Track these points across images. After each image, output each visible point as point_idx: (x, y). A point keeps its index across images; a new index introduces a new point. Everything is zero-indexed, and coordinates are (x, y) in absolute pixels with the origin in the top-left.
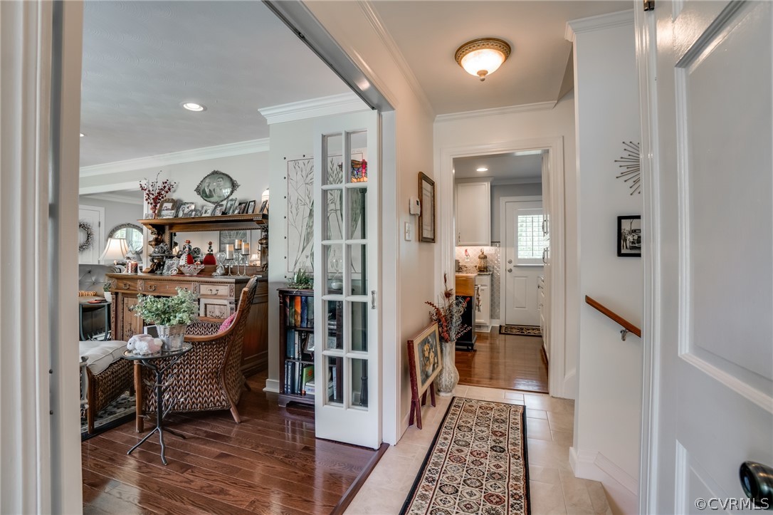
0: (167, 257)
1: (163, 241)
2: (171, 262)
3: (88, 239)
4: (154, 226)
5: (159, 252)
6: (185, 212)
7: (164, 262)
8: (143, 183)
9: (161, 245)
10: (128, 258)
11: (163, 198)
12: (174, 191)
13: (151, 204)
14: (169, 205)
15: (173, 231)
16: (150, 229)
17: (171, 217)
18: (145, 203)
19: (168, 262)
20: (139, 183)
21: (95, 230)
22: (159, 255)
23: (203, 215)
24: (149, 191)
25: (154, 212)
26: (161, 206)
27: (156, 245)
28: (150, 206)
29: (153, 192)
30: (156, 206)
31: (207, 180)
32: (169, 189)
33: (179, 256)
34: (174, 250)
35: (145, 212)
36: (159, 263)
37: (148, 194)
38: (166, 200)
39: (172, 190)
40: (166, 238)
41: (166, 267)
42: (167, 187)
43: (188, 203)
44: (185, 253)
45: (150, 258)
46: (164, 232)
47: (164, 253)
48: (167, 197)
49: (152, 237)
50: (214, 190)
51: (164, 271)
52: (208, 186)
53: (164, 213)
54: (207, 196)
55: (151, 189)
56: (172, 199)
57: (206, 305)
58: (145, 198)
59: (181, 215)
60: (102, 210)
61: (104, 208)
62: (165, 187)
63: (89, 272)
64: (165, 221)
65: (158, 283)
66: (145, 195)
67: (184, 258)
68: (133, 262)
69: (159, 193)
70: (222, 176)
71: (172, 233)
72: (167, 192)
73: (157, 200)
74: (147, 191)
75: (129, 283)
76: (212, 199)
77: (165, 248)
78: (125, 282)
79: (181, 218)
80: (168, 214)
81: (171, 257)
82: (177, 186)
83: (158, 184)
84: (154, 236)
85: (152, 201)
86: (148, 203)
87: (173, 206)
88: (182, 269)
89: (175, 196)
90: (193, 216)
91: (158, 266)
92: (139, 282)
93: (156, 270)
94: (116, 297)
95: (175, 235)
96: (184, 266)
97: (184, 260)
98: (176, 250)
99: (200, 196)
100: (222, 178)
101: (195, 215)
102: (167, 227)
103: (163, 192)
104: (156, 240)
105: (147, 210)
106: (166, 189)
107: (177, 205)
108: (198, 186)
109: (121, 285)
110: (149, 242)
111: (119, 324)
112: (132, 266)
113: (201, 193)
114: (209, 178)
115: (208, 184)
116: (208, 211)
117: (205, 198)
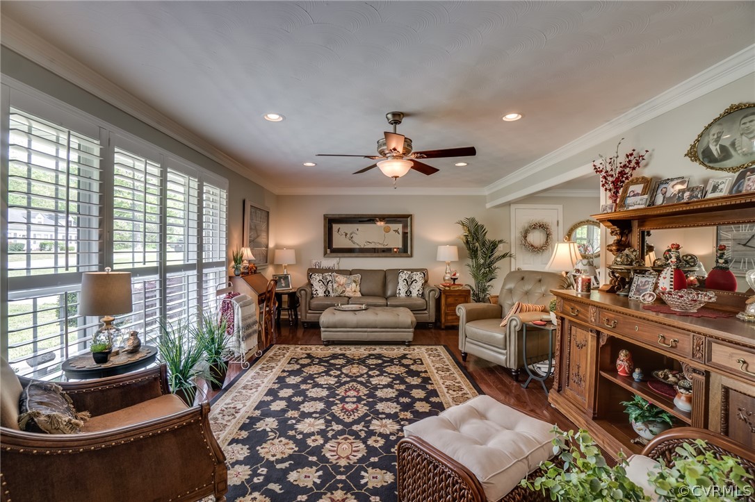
0: (636, 272)
1: (629, 245)
2: (644, 280)
3: (547, 239)
4: (614, 222)
5: (622, 263)
6: (668, 195)
7: (632, 279)
8: (597, 164)
9: (627, 251)
10: (578, 271)
11: (627, 178)
12: (646, 165)
13: (610, 190)
14: (638, 188)
15: (646, 229)
16: (608, 227)
17: (642, 206)
18: (602, 189)
19: (638, 280)
20: (592, 164)
21: (553, 229)
22: (623, 267)
23: (709, 196)
24: (607, 172)
25: (615, 200)
26: (625, 191)
27: (618, 250)
28: (609, 194)
29: (613, 173)
30: (618, 192)
31: (715, 130)
32: (638, 163)
33: (658, 270)
34: (647, 257)
35: (602, 202)
36: (623, 280)
37: (604, 177)
38: (632, 181)
39: (642, 163)
40: (635, 239)
41: (634, 287)
42: (635, 160)
43: (672, 180)
44: (668, 265)
45: (608, 271)
46: (630, 231)
47: (631, 264)
48: (635, 176)
49: (613, 239)
50: (733, 144)
51: (631, 294)
52: (717, 140)
53: (630, 201)
54: (716, 161)
55: (609, 169)
56: (643, 178)
57: (726, 388)
58: (601, 183)
59: (659, 200)
60: (560, 207)
61: (561, 206)
62: (630, 162)
63: (540, 281)
64: (633, 214)
65: (621, 317)
66: (601, 179)
67: (668, 276)
68: (584, 277)
69: (622, 173)
70: (751, 110)
71: (643, 233)
72: (634, 168)
73: (619, 182)
74: (603, 174)
75: (579, 308)
76: (728, 163)
77: (633, 257)
78: (573, 304)
79: (661, 207)
80: (636, 202)
81: (642, 272)
82: (651, 155)
83: (619, 160)
84: (615, 238)
85: (611, 186)
86: (606, 189)
87: (645, 188)
88: (665, 297)
89: (647, 172)
90: (685, 200)
91: (621, 284)
92: (592, 310)
93: (619, 289)
94: (562, 323)
95: (649, 234)
96: (670, 293)
97: (668, 279)
98: (650, 258)
99: (697, 164)
100: (753, 114)
101: (691, 197)
102: (635, 223)
103: (627, 170)
104: (618, 243)
105: (605, 199)
106: (633, 164)
107: (652, 186)
108: (693, 146)
109: (568, 308)
110: (609, 246)
111: (565, 362)
112: (582, 282)
113: (701, 157)
114: (720, 124)
115: (716, 136)
116: (720, 187)
117: (711, 165)
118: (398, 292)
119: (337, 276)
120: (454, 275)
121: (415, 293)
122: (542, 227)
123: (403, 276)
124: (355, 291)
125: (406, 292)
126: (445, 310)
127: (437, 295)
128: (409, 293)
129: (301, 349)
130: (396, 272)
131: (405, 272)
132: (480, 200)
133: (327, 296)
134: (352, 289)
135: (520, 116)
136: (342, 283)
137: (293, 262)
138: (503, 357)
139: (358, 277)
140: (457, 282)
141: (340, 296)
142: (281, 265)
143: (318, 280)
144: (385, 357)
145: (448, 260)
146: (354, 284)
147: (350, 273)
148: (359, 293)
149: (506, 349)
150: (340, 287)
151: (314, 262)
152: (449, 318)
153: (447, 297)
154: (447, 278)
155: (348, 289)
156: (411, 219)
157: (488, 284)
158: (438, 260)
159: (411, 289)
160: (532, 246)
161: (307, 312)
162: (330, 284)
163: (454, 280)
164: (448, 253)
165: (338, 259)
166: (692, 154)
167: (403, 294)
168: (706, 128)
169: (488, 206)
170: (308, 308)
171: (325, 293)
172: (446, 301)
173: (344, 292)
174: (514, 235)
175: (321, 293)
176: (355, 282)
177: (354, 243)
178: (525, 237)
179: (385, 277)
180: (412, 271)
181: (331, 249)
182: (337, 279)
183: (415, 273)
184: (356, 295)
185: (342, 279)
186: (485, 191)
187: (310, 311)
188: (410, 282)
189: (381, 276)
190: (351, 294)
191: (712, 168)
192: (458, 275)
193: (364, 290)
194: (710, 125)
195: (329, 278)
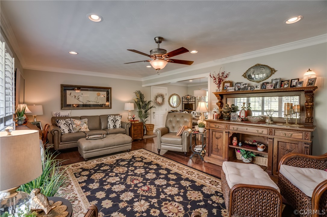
3: (163, 101)
12: (230, 77)
19: (232, 114)
23: (256, 89)
24: (215, 78)
25: (219, 88)
30: (220, 85)
31: (252, 70)
38: (225, 82)
41: (231, 117)
48: (226, 80)
51: (231, 119)
56: (229, 81)
57: (278, 142)
59: (237, 89)
62: (222, 75)
63: (182, 116)
70: (262, 66)
73: (220, 82)
76: (256, 80)
80: (230, 89)
82: (231, 74)
85: (217, 83)
87: (230, 85)
89: (231, 80)
92: (226, 125)
94: (209, 131)
100: (263, 67)
102: (225, 96)
104: (220, 102)
108: (245, 74)
110: (217, 103)
111: (210, 145)
112: (216, 116)
113: (247, 77)
114: (253, 68)
115: (253, 72)
116: (258, 86)
117: (251, 80)
118: (108, 126)
119: (75, 121)
120: (134, 116)
121: (118, 126)
122: (162, 96)
123: (110, 119)
124: (86, 128)
125: (114, 126)
126: (133, 133)
127: (130, 126)
128: (115, 126)
129: (72, 166)
130: (107, 117)
131: (111, 116)
132: (140, 83)
133: (70, 132)
134: (85, 127)
135: (197, 52)
136: (78, 124)
137: (42, 113)
138: (181, 148)
139: (86, 120)
140: (135, 120)
141: (78, 132)
142: (32, 115)
143: (63, 123)
144: (127, 159)
145: (130, 110)
146: (85, 124)
147: (81, 118)
148: (88, 129)
149: (182, 144)
150: (78, 127)
151: (54, 113)
152: (135, 136)
153: (134, 127)
154: (129, 118)
155: (82, 127)
156: (111, 90)
157: (146, 119)
158: (125, 109)
159: (116, 124)
160: (159, 103)
161: (59, 144)
162: (71, 125)
163: (134, 118)
164: (130, 106)
165: (70, 111)
166: (245, 76)
167: (112, 127)
168: (249, 69)
169: (143, 86)
170: (59, 141)
171: (69, 131)
172: (134, 128)
173: (80, 129)
174: (152, 99)
175: (66, 131)
176: (85, 123)
177: (80, 101)
178: (156, 100)
179: (100, 120)
180: (115, 115)
181: (64, 105)
182: (75, 122)
183: (116, 116)
184: (87, 130)
185: (78, 122)
186: (143, 80)
187: (61, 143)
188: (115, 121)
189: (98, 119)
190: (84, 130)
191: (251, 81)
192: (135, 116)
193: (91, 127)
194: (250, 68)
195: (70, 122)
